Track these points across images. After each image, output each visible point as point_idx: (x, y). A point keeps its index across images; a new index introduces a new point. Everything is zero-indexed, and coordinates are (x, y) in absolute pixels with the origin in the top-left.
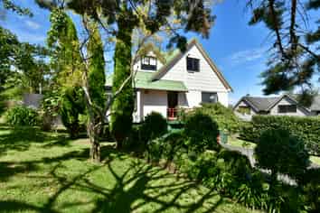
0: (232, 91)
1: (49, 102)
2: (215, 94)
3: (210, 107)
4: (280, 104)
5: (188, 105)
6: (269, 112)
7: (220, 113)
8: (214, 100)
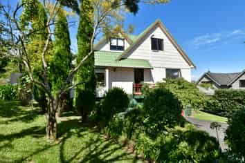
0: (195, 67)
1: (24, 80)
2: (178, 70)
3: (173, 82)
4: (241, 79)
5: (153, 81)
6: (230, 86)
7: (183, 88)
8: (177, 76)
